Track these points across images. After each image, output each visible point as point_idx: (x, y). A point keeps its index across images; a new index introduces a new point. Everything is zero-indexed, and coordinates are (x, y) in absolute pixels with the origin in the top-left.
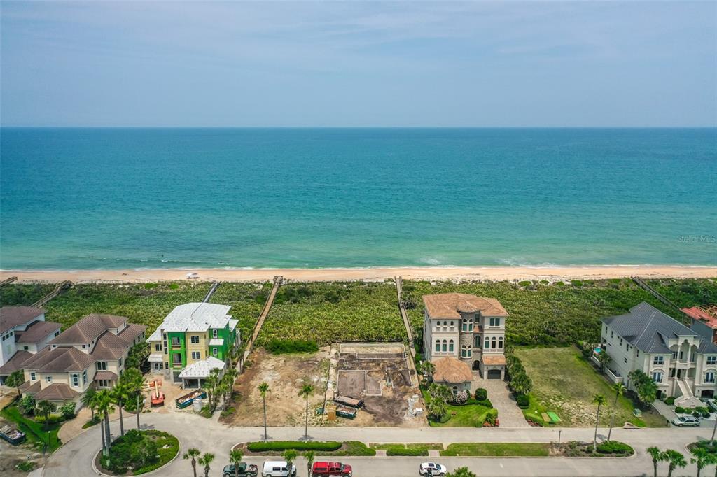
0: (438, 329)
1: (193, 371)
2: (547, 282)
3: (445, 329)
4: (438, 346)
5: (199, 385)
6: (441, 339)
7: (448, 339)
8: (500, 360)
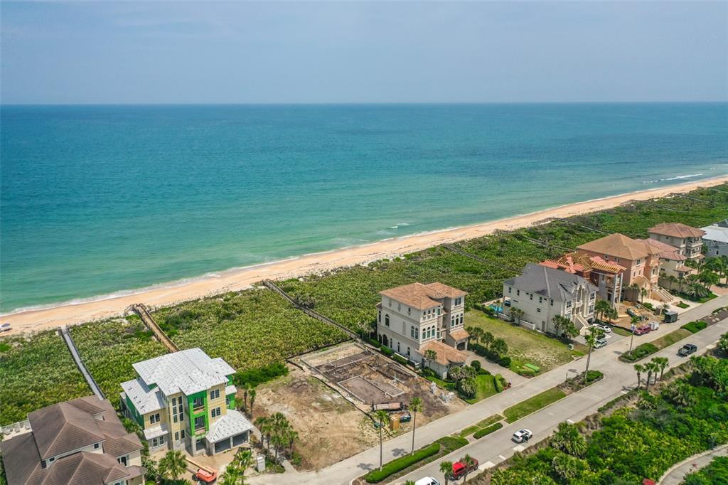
0: (424, 318)
1: (222, 431)
2: (388, 260)
3: (429, 317)
4: (424, 334)
5: (232, 444)
6: (426, 327)
7: (431, 326)
8: (464, 334)
